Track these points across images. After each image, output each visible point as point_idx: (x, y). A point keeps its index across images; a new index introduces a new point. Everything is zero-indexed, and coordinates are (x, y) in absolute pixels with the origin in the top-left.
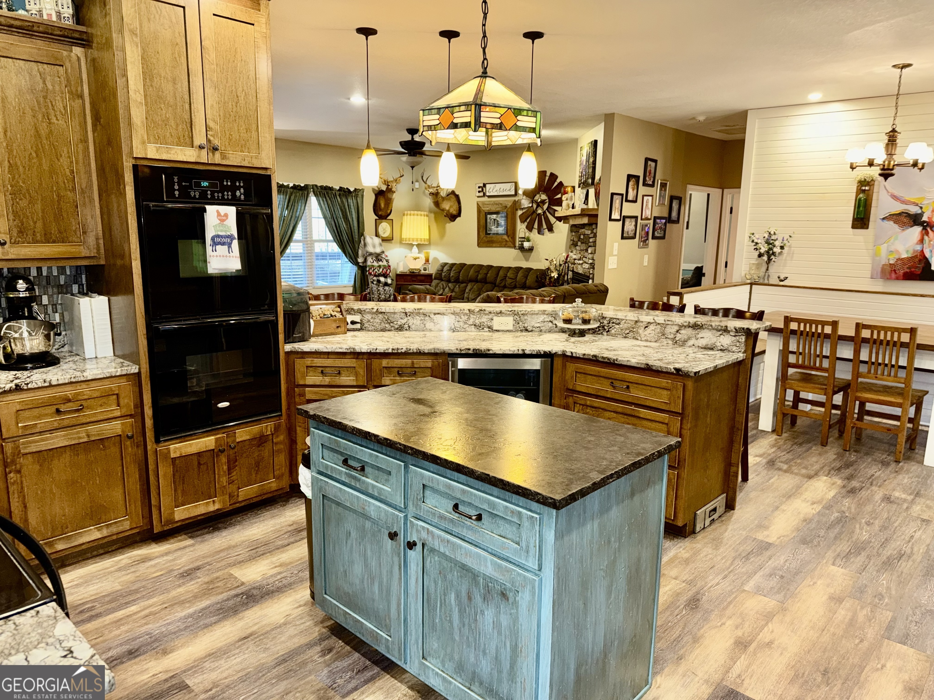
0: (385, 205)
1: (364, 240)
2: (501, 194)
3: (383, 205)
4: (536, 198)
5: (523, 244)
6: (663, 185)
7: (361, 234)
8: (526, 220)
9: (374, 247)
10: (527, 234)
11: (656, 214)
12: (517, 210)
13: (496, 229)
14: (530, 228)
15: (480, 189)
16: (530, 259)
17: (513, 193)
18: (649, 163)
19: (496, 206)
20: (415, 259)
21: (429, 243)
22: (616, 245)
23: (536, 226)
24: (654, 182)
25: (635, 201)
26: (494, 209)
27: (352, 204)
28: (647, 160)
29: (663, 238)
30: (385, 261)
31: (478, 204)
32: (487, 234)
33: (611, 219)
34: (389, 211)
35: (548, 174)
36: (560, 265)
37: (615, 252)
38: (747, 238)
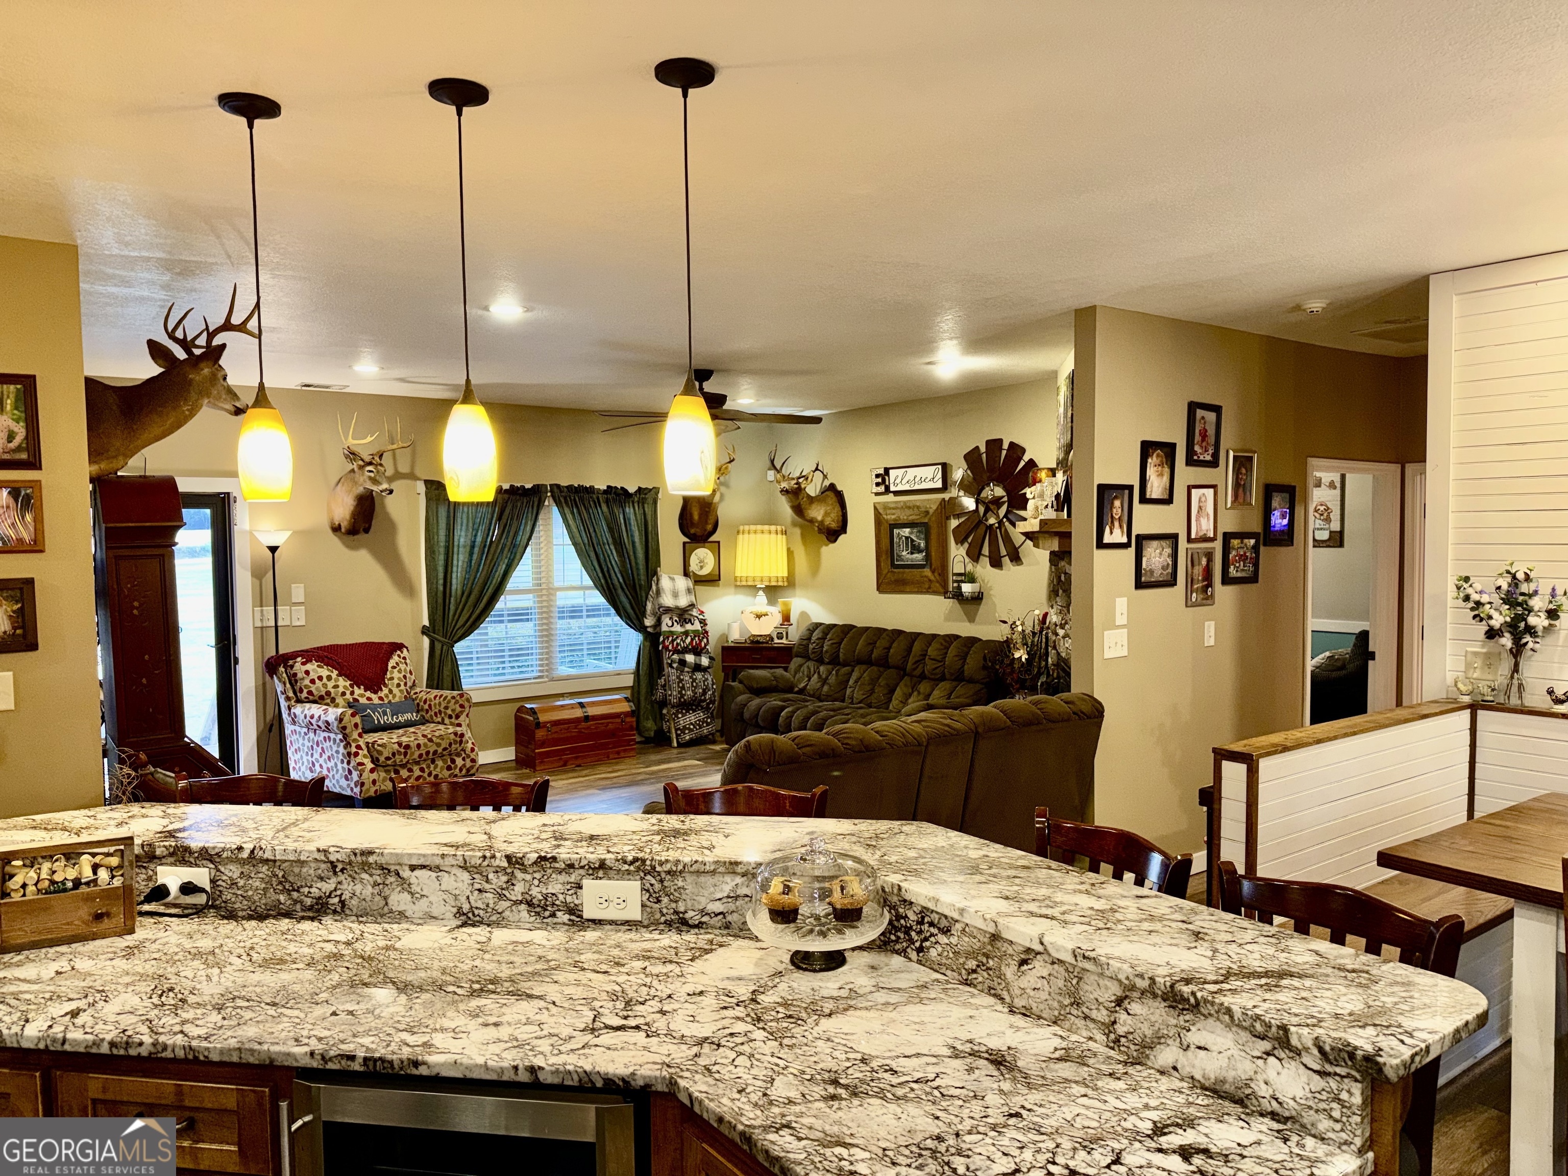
0: (700, 515)
1: (657, 584)
2: (917, 487)
3: (696, 517)
4: (983, 495)
5: (959, 588)
6: (1243, 463)
7: (652, 570)
8: (966, 539)
9: (675, 595)
10: (970, 567)
11: (1228, 524)
12: (948, 518)
13: (909, 556)
14: (974, 555)
15: (879, 480)
16: (977, 619)
17: (939, 485)
18: (1200, 413)
19: (908, 512)
20: (759, 616)
21: (791, 583)
22: (1121, 604)
23: (986, 550)
24: (1216, 455)
25: (1168, 500)
26: (904, 517)
27: (632, 517)
28: (1193, 407)
29: (1253, 579)
30: (697, 622)
31: (875, 508)
32: (893, 566)
33: (1101, 545)
34: (709, 527)
35: (1006, 446)
36: (1034, 634)
37: (1121, 620)
38: (1451, 591)
